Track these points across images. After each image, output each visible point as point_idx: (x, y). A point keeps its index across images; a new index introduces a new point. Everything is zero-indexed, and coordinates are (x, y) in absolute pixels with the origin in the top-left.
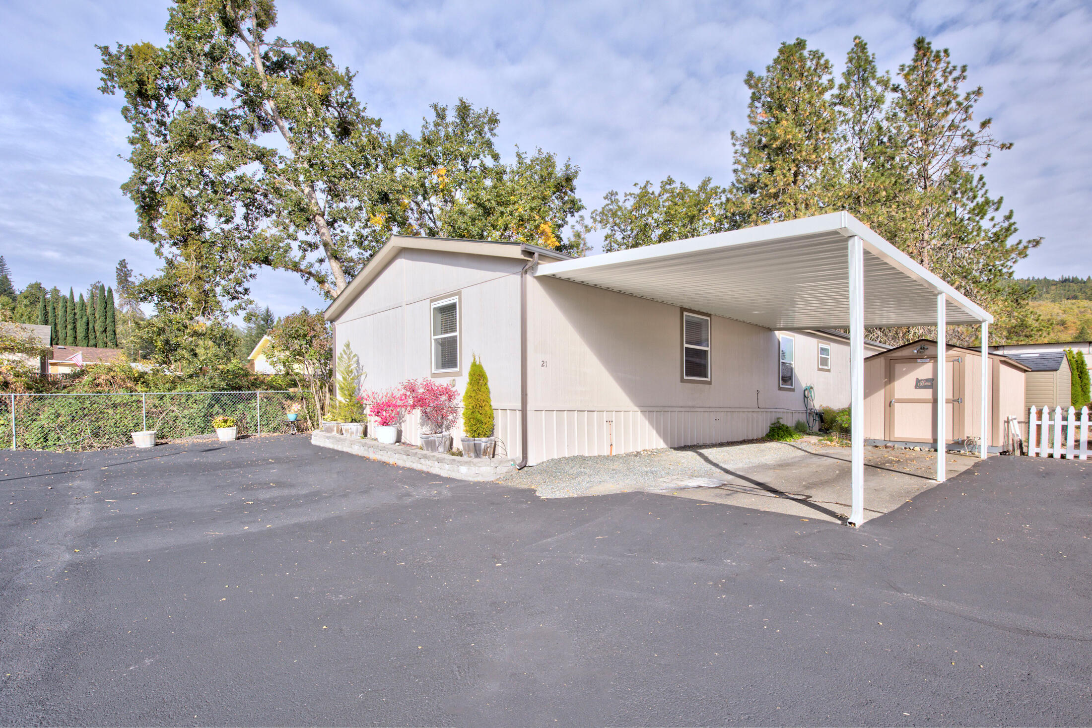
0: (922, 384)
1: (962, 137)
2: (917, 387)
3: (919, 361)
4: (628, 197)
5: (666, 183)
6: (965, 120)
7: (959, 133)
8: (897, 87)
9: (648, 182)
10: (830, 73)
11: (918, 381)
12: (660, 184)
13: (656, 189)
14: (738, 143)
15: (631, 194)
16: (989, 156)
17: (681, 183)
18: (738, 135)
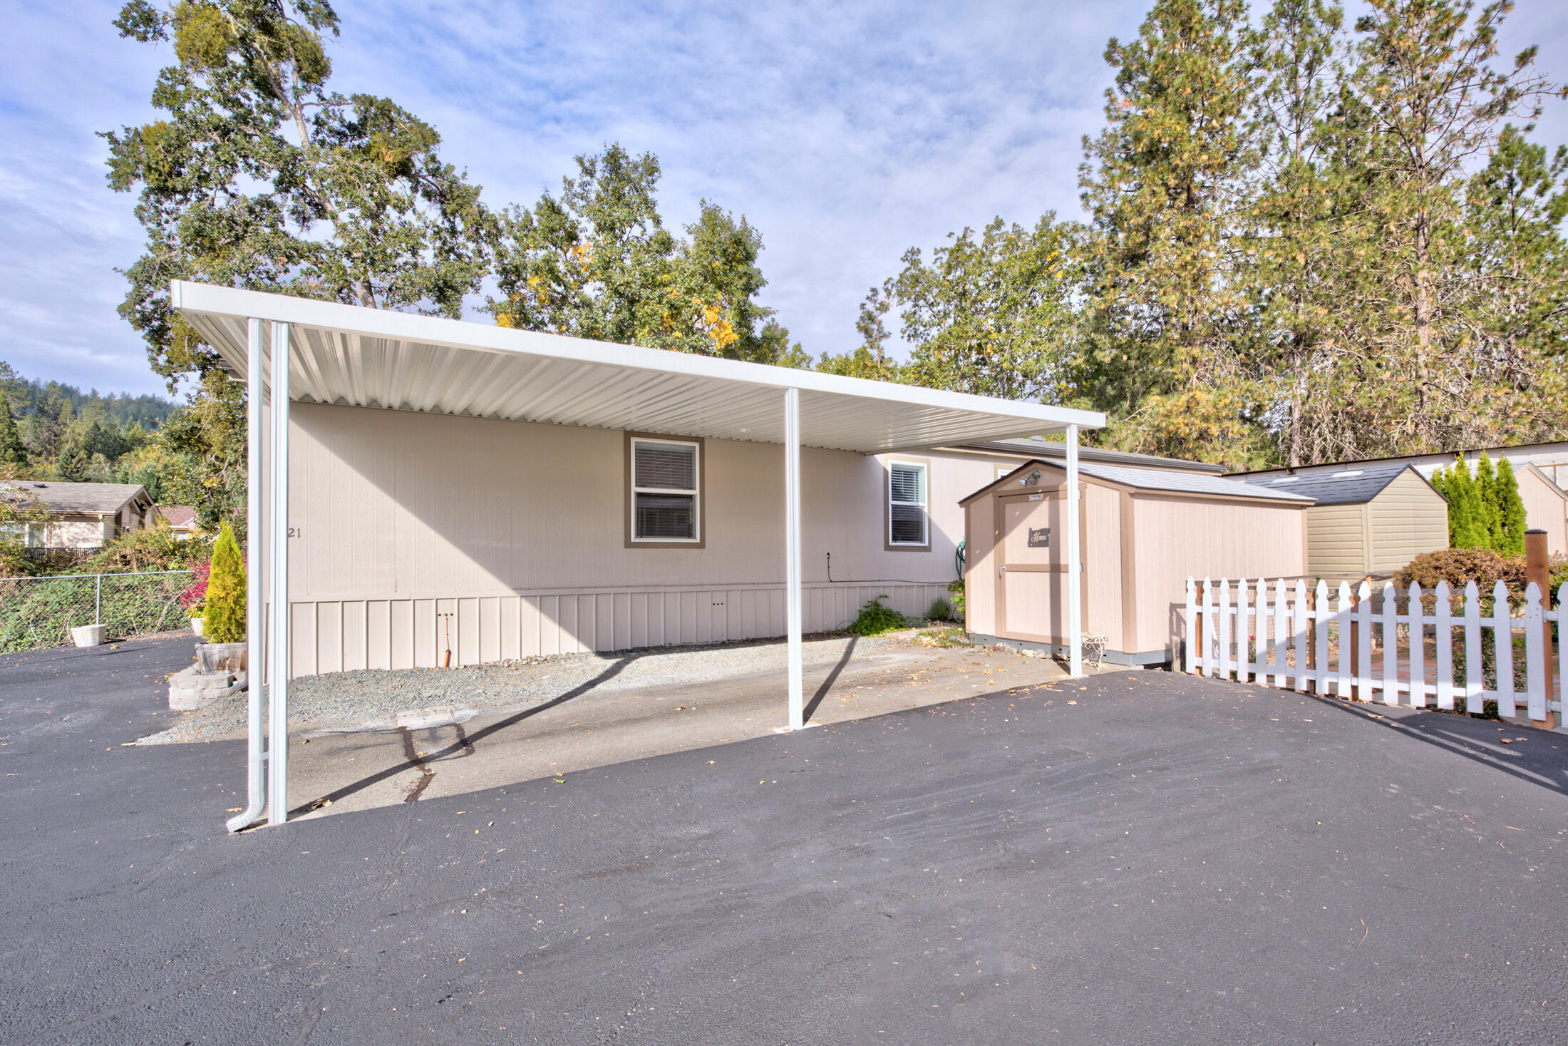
0: (1037, 538)
1: (1482, 87)
2: (1032, 544)
3: (1032, 498)
4: (939, 255)
5: (993, 227)
6: (1484, 57)
7: (1475, 80)
8: (1366, 22)
9: (967, 229)
10: (1246, 19)
11: (1032, 533)
12: (985, 230)
13: (978, 240)
14: (1093, 153)
15: (943, 250)
16: (1537, 112)
17: (1014, 225)
18: (1092, 141)
